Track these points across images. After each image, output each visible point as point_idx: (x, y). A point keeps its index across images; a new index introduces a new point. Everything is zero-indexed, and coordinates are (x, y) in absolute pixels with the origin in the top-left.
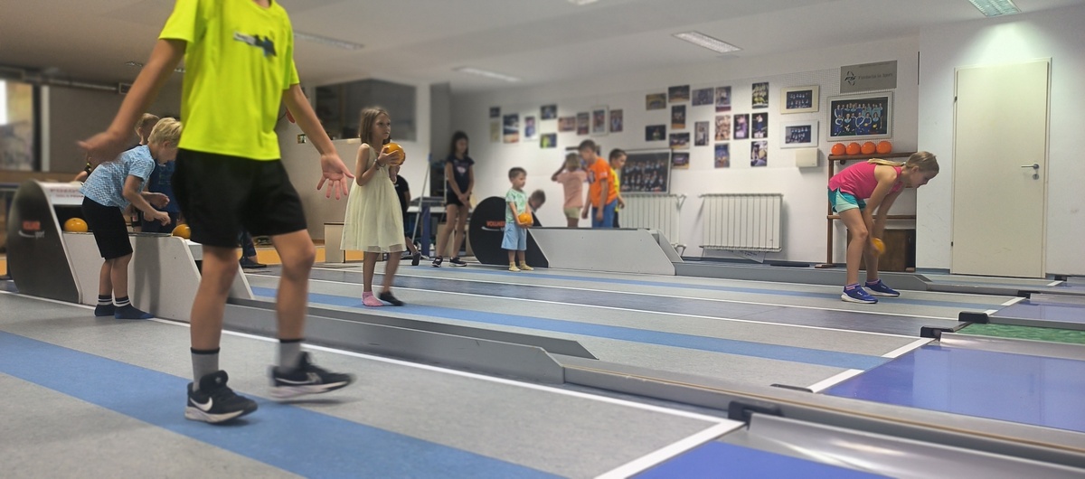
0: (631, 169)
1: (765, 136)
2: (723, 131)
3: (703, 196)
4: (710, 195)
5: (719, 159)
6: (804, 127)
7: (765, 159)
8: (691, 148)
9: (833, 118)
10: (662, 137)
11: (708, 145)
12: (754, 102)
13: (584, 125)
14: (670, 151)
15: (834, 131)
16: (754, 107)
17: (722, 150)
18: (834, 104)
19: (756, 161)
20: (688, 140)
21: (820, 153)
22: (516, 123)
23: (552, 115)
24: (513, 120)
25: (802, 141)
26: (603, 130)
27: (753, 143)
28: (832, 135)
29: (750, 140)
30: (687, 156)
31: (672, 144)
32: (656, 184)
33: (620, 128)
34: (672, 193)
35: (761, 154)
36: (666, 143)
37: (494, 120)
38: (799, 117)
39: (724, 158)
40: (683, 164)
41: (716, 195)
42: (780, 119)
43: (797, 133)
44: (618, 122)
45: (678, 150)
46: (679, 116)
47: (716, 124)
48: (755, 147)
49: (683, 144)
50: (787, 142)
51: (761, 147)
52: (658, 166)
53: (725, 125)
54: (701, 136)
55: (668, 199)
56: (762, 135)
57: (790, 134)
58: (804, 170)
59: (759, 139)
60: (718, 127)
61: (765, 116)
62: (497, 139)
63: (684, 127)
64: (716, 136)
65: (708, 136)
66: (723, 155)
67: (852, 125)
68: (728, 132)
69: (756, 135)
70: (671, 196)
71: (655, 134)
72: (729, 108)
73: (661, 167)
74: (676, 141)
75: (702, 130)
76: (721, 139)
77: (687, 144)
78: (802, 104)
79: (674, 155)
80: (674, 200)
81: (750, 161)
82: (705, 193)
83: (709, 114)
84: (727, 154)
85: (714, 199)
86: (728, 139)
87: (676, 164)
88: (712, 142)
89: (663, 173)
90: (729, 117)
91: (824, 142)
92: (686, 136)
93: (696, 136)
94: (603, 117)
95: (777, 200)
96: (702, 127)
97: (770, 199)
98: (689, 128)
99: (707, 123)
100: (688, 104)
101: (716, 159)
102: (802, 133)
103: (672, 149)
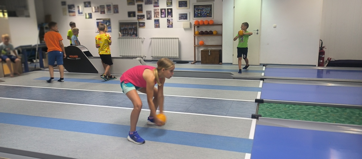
0: (124, 28)
1: (172, 17)
2: (157, 14)
3: (151, 38)
4: (154, 38)
5: (156, 25)
6: (185, 14)
7: (172, 25)
8: (145, 20)
9: (195, 11)
10: (134, 16)
11: (151, 19)
12: (167, 4)
13: (103, 10)
14: (138, 21)
15: (195, 16)
16: (167, 6)
17: (157, 21)
18: (195, 6)
19: (169, 26)
20: (144, 18)
21: (191, 24)
22: (73, 8)
23: (89, 6)
24: (72, 7)
25: (184, 19)
26: (111, 13)
27: (168, 19)
28: (194, 17)
29: (167, 18)
30: (144, 23)
31: (138, 19)
32: (134, 34)
33: (117, 12)
34: (139, 37)
35: (171, 23)
36: (136, 18)
37: (64, 7)
38: (183, 10)
39: (158, 24)
40: (143, 26)
41: (156, 38)
42: (177, 11)
43: (183, 16)
44: (116, 9)
45: (141, 21)
46: (140, 8)
47: (154, 12)
48: (168, 21)
49: (142, 19)
50: (179, 19)
51: (171, 21)
52: (134, 27)
53: (158, 12)
54: (149, 16)
55: (138, 40)
56: (170, 16)
57: (180, 16)
58: (185, 29)
59: (170, 18)
60: (155, 13)
61: (171, 9)
62: (65, 14)
63: (142, 12)
64: (154, 16)
65: (151, 16)
66: (157, 23)
67: (201, 14)
68: (159, 15)
69: (169, 16)
70: (140, 38)
71: (132, 15)
72: (158, 6)
73: (135, 27)
74: (140, 18)
75: (149, 14)
76: (156, 18)
77: (144, 19)
78: (184, 6)
79: (139, 23)
80: (141, 40)
81: (167, 26)
82: (152, 37)
83: (151, 8)
84: (159, 23)
85: (155, 40)
86: (159, 18)
87: (140, 26)
88: (153, 18)
89: (136, 29)
90: (159, 9)
91: (192, 20)
92: (143, 16)
93: (147, 16)
94: (110, 7)
95: (177, 40)
96: (149, 13)
97: (175, 40)
98: (144, 13)
99: (151, 12)
100: (143, 4)
101: (155, 25)
102: (184, 16)
103: (139, 21)
